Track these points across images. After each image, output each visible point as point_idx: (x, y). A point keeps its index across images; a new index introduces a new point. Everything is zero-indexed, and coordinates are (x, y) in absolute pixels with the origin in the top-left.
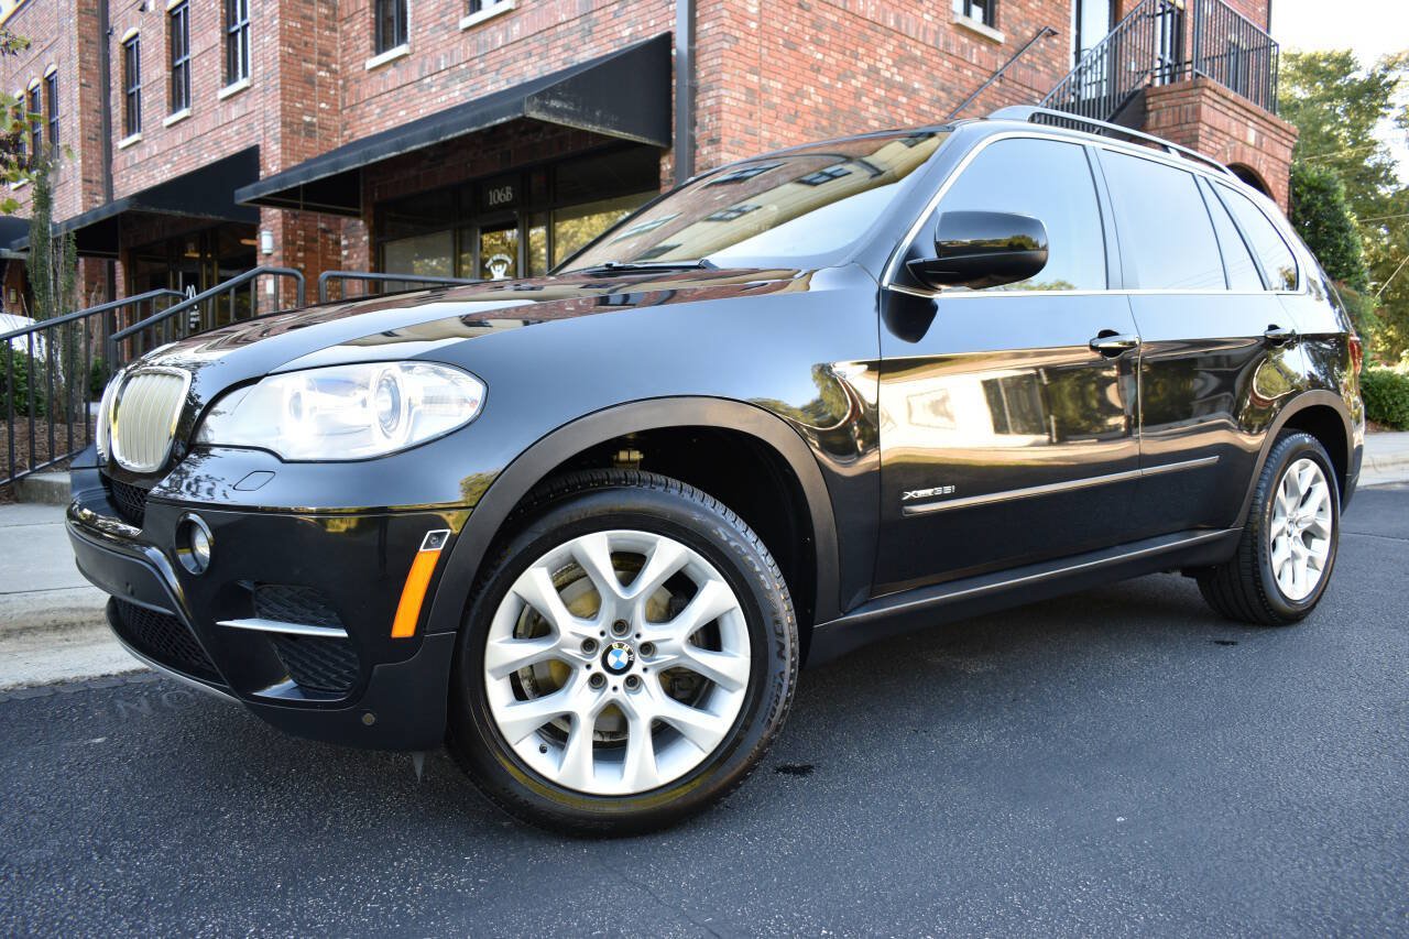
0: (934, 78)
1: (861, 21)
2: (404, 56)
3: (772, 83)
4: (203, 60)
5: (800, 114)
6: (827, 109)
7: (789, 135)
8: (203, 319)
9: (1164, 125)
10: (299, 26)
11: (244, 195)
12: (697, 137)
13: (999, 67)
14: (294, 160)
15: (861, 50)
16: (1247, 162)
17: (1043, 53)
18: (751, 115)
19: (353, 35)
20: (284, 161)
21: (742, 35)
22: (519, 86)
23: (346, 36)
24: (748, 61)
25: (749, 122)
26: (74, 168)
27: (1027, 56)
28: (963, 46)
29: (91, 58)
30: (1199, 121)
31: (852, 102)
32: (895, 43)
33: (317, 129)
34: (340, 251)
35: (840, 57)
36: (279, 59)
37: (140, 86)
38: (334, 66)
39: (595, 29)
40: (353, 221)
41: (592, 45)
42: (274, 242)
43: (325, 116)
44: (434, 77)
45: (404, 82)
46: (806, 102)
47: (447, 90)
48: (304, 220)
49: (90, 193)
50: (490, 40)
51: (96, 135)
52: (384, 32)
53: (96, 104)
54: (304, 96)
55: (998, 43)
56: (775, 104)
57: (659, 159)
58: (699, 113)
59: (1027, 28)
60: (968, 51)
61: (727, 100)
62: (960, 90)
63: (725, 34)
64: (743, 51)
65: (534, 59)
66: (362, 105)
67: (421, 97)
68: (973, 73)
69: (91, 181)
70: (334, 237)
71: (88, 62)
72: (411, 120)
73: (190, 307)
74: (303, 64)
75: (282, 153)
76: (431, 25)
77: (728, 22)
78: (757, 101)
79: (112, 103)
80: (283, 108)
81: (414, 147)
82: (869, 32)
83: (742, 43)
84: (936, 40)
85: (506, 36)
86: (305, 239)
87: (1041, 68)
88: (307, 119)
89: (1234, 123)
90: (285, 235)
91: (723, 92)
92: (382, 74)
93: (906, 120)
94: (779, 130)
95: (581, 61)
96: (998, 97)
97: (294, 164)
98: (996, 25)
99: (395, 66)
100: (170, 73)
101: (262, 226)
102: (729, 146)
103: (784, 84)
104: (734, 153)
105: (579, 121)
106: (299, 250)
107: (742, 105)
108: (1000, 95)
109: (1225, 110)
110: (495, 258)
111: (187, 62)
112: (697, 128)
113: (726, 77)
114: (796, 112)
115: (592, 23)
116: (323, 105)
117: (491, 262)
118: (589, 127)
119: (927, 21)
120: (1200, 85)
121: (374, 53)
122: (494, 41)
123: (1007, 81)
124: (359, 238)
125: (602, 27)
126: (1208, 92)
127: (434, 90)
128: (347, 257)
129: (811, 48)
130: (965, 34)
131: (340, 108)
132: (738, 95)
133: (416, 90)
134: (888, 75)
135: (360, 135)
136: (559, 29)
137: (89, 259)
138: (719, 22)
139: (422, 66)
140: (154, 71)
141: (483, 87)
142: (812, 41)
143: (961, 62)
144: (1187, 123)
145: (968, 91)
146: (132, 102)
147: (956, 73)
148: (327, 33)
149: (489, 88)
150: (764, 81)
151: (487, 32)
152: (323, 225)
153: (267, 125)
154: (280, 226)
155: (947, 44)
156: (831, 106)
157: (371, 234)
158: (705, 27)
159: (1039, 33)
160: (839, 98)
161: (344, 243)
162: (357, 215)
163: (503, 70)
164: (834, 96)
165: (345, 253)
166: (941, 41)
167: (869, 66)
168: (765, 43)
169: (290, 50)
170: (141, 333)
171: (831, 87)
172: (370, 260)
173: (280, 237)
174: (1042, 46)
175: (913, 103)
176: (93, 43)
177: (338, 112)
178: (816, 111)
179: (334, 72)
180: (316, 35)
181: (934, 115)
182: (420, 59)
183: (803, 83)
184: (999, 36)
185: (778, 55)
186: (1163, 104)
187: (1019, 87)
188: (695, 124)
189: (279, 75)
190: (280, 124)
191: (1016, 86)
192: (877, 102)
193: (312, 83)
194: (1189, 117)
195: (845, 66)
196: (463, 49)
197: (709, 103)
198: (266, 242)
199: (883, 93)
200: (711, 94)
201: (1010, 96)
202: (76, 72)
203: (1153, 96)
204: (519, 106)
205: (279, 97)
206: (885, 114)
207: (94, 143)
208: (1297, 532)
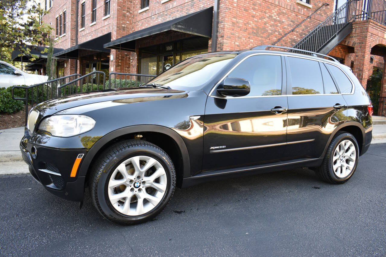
0: (289, 18)
1: (267, 3)
2: (148, 10)
3: (240, 21)
4: (100, 9)
5: (248, 29)
6: (256, 27)
7: (244, 35)
8: (97, 76)
9: (357, 33)
10: (122, 1)
11: (106, 46)
12: (218, 35)
13: (310, 15)
14: (119, 36)
15: (267, 11)
16: (383, 44)
17: (324, 10)
18: (233, 30)
19: (136, 4)
20: (117, 37)
21: (232, 8)
22: (175, 19)
23: (134, 4)
24: (233, 15)
25: (233, 31)
26: (69, 36)
27: (319, 12)
28: (299, 9)
29: (74, 8)
30: (368, 32)
31: (264, 26)
32: (278, 9)
33: (126, 28)
34: (130, 60)
35: (261, 13)
36: (117, 10)
37: (85, 15)
38: (131, 12)
39: (194, 5)
40: (134, 53)
41: (193, 9)
42: (114, 58)
43: (128, 25)
44: (155, 16)
45: (147, 17)
46: (250, 26)
47: (157, 19)
48: (121, 52)
49: (72, 42)
50: (168, 6)
51: (74, 27)
52: (143, 3)
53: (75, 20)
54: (123, 20)
55: (310, 8)
56: (240, 27)
57: (208, 41)
58: (219, 29)
59: (320, 4)
60: (300, 10)
61: (226, 26)
62: (297, 22)
63: (227, 7)
64: (232, 12)
65: (179, 12)
66: (137, 22)
67: (151, 21)
68: (302, 16)
69: (72, 39)
70: (129, 57)
71: (73, 9)
72: (149, 27)
73: (94, 73)
74: (123, 11)
75: (116, 35)
76: (154, 2)
77: (228, 4)
78: (235, 26)
79: (78, 19)
80: (117, 23)
81: (145, 36)
82: (270, 6)
83: (232, 10)
84: (290, 8)
85: (172, 6)
86: (121, 57)
87: (323, 15)
88: (123, 26)
89: (380, 32)
90: (116, 56)
91: (225, 23)
92: (142, 14)
93: (280, 30)
94: (241, 34)
95: (191, 13)
96: (309, 23)
97: (119, 37)
98: (310, 3)
99: (145, 12)
100: (92, 12)
101: (111, 53)
102: (226, 38)
103: (243, 21)
104: (228, 40)
105: (186, 31)
106: (120, 60)
107: (230, 27)
108: (310, 23)
109: (376, 28)
110: (167, 64)
111: (96, 9)
112: (218, 33)
113: (226, 19)
114: (247, 29)
115: (194, 3)
116: (128, 22)
117: (166, 65)
118: (188, 32)
119: (288, 2)
120: (369, 21)
121: (141, 9)
122: (169, 7)
123: (312, 19)
124: (135, 57)
125: (196, 4)
126: (371, 23)
127: (154, 19)
128: (132, 62)
129: (252, 11)
130: (300, 5)
131: (132, 23)
132: (229, 24)
133: (150, 19)
134: (275, 18)
135: (136, 30)
136: (186, 4)
137: (71, 59)
138: (225, 4)
139: (152, 13)
140: (88, 11)
141: (166, 19)
142: (252, 9)
143: (298, 14)
144: (364, 32)
145: (299, 22)
146: (83, 19)
147: (296, 17)
148: (129, 3)
149: (168, 19)
150: (238, 20)
151: (168, 4)
152: (126, 54)
153: (113, 27)
154: (115, 54)
155: (294, 9)
156: (257, 27)
157: (138, 56)
158: (222, 5)
159: (323, 5)
160: (260, 24)
161: (131, 58)
162: (134, 51)
163: (171, 15)
164: (258, 24)
165: (131, 61)
166: (292, 8)
167: (269, 15)
168: (238, 10)
169: (120, 8)
170: (82, 79)
171: (257, 22)
172: (137, 63)
173: (115, 56)
174: (324, 8)
175: (282, 25)
176: (74, 4)
177: (131, 24)
178: (253, 28)
179: (130, 13)
180: (127, 4)
181: (288, 29)
182: (151, 11)
183: (249, 20)
184: (310, 6)
185: (242, 13)
186: (357, 26)
187: (316, 20)
188: (218, 32)
189: (116, 14)
190: (116, 27)
191: (315, 20)
192: (271, 26)
193: (125, 16)
194: (365, 30)
195: (262, 15)
196: (162, 9)
197: (222, 26)
198: (112, 57)
199: (273, 23)
200: (222, 24)
201: (313, 23)
202: (70, 11)
203: (354, 24)
204: (170, 27)
205: (116, 20)
206: (273, 28)
207: (74, 30)
208: (344, 160)
